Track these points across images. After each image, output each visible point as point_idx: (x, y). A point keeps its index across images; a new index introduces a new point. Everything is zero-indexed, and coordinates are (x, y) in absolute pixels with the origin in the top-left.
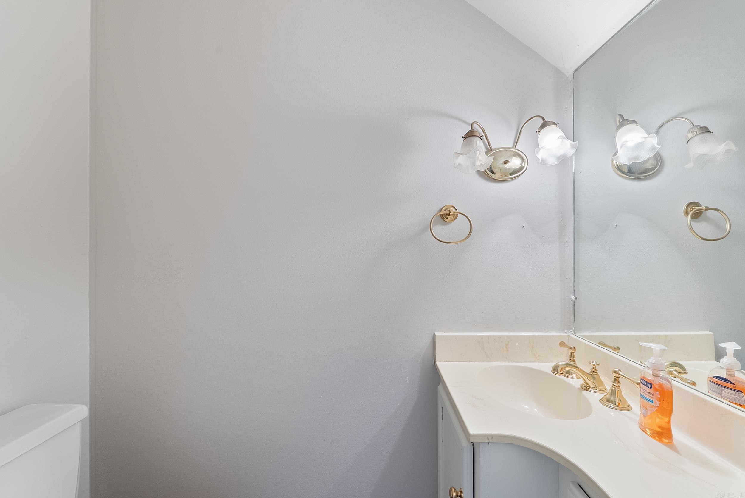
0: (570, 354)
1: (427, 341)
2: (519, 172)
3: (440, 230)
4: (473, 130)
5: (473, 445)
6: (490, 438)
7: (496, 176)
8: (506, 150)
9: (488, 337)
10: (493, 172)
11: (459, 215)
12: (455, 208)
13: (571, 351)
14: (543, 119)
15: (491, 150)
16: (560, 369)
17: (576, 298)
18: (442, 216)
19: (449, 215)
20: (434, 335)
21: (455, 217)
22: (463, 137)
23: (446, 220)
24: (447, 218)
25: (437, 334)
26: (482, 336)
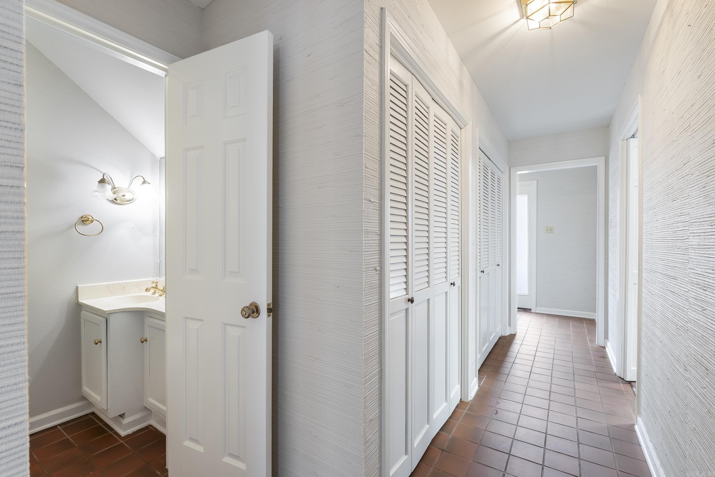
0: (155, 285)
1: (72, 290)
2: (132, 200)
3: (81, 228)
4: (104, 179)
5: (107, 319)
6: (114, 311)
7: (118, 202)
8: (124, 189)
9: (113, 284)
10: (117, 200)
11: (94, 221)
12: (91, 216)
13: (156, 283)
14: (144, 179)
15: (115, 188)
16: (148, 289)
17: (160, 262)
18: (83, 221)
19: (88, 220)
20: (77, 287)
21: (92, 221)
22: (98, 182)
23: (85, 223)
24: (86, 222)
25: (79, 286)
26: (109, 284)
